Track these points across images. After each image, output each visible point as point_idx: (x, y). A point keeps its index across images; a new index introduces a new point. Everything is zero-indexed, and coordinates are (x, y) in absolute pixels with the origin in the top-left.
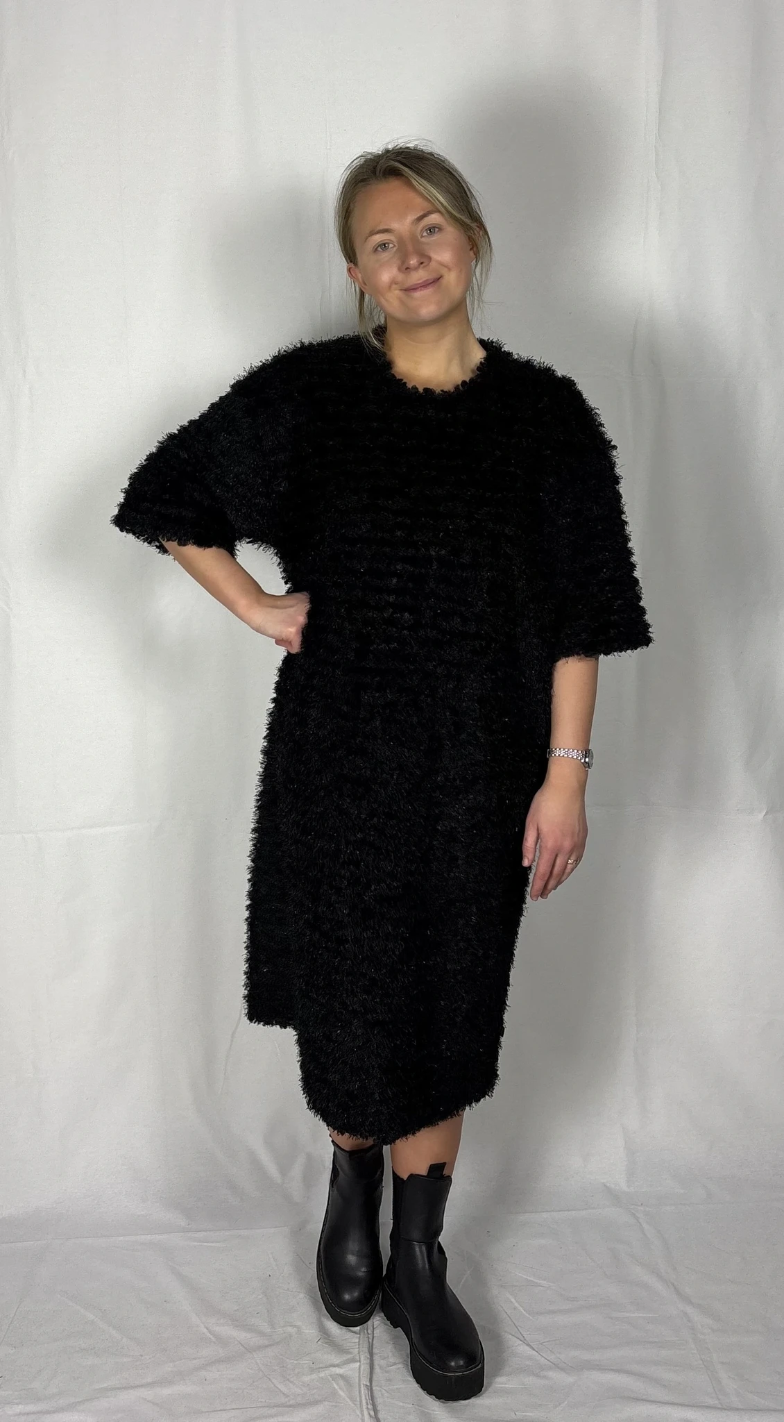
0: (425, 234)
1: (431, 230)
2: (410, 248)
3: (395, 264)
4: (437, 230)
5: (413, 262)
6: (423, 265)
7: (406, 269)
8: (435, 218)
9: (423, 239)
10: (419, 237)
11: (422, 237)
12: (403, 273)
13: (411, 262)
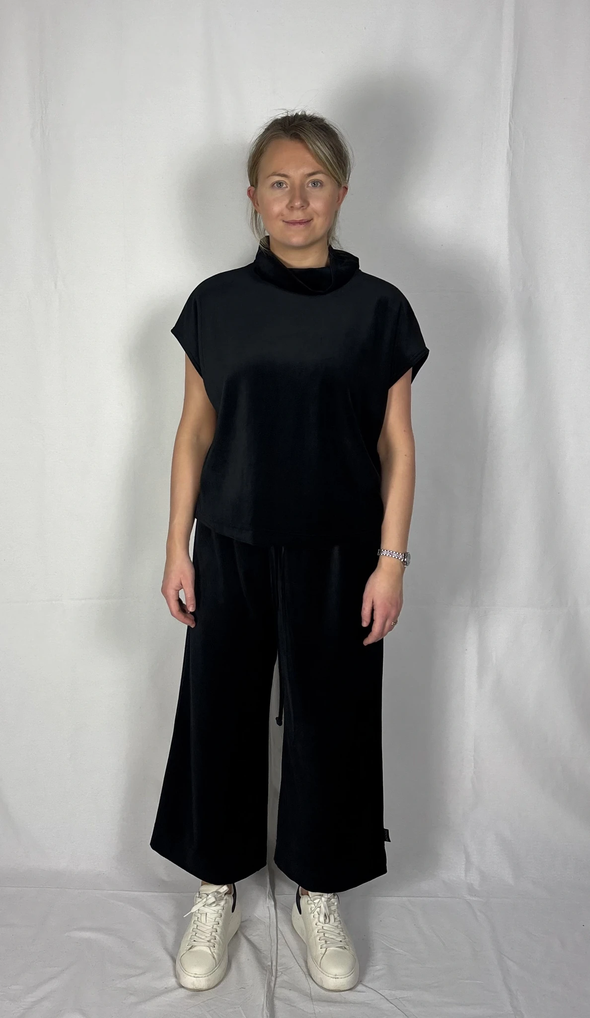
0: (310, 185)
1: (315, 183)
2: (297, 193)
3: (286, 201)
4: (319, 184)
5: (298, 204)
6: (304, 208)
7: (291, 208)
8: (319, 177)
9: (308, 189)
10: (306, 187)
11: (308, 187)
12: (289, 209)
13: (296, 204)
